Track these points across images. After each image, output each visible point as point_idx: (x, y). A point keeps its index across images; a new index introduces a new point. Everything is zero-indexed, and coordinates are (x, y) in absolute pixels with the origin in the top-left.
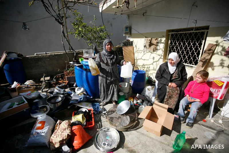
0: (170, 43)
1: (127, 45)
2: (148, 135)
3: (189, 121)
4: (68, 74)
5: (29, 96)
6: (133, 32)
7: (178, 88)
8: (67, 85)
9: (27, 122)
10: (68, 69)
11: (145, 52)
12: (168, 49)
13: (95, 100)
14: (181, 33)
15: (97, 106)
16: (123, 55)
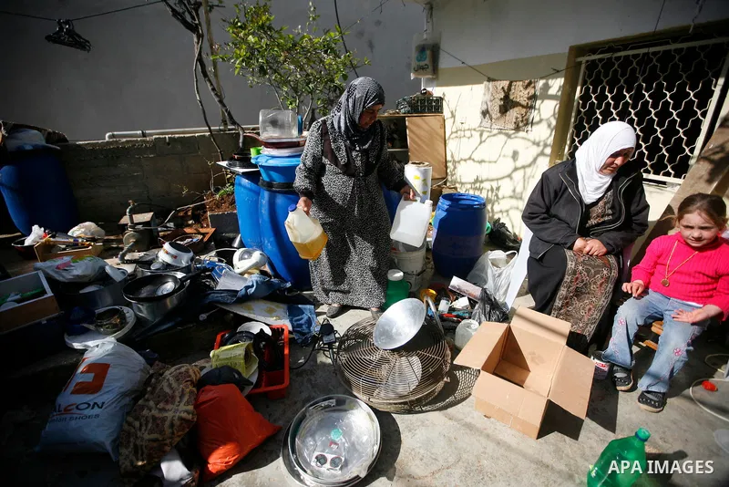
0: (581, 98)
1: (423, 112)
2: (490, 432)
3: (650, 386)
4: (218, 205)
5: (64, 274)
6: (445, 62)
7: (612, 260)
8: (210, 240)
9: (52, 365)
10: (217, 190)
11: (485, 135)
12: (573, 120)
13: (303, 297)
14: (625, 57)
15: (305, 317)
16: (406, 146)
